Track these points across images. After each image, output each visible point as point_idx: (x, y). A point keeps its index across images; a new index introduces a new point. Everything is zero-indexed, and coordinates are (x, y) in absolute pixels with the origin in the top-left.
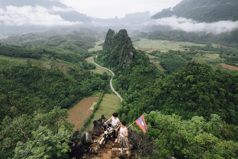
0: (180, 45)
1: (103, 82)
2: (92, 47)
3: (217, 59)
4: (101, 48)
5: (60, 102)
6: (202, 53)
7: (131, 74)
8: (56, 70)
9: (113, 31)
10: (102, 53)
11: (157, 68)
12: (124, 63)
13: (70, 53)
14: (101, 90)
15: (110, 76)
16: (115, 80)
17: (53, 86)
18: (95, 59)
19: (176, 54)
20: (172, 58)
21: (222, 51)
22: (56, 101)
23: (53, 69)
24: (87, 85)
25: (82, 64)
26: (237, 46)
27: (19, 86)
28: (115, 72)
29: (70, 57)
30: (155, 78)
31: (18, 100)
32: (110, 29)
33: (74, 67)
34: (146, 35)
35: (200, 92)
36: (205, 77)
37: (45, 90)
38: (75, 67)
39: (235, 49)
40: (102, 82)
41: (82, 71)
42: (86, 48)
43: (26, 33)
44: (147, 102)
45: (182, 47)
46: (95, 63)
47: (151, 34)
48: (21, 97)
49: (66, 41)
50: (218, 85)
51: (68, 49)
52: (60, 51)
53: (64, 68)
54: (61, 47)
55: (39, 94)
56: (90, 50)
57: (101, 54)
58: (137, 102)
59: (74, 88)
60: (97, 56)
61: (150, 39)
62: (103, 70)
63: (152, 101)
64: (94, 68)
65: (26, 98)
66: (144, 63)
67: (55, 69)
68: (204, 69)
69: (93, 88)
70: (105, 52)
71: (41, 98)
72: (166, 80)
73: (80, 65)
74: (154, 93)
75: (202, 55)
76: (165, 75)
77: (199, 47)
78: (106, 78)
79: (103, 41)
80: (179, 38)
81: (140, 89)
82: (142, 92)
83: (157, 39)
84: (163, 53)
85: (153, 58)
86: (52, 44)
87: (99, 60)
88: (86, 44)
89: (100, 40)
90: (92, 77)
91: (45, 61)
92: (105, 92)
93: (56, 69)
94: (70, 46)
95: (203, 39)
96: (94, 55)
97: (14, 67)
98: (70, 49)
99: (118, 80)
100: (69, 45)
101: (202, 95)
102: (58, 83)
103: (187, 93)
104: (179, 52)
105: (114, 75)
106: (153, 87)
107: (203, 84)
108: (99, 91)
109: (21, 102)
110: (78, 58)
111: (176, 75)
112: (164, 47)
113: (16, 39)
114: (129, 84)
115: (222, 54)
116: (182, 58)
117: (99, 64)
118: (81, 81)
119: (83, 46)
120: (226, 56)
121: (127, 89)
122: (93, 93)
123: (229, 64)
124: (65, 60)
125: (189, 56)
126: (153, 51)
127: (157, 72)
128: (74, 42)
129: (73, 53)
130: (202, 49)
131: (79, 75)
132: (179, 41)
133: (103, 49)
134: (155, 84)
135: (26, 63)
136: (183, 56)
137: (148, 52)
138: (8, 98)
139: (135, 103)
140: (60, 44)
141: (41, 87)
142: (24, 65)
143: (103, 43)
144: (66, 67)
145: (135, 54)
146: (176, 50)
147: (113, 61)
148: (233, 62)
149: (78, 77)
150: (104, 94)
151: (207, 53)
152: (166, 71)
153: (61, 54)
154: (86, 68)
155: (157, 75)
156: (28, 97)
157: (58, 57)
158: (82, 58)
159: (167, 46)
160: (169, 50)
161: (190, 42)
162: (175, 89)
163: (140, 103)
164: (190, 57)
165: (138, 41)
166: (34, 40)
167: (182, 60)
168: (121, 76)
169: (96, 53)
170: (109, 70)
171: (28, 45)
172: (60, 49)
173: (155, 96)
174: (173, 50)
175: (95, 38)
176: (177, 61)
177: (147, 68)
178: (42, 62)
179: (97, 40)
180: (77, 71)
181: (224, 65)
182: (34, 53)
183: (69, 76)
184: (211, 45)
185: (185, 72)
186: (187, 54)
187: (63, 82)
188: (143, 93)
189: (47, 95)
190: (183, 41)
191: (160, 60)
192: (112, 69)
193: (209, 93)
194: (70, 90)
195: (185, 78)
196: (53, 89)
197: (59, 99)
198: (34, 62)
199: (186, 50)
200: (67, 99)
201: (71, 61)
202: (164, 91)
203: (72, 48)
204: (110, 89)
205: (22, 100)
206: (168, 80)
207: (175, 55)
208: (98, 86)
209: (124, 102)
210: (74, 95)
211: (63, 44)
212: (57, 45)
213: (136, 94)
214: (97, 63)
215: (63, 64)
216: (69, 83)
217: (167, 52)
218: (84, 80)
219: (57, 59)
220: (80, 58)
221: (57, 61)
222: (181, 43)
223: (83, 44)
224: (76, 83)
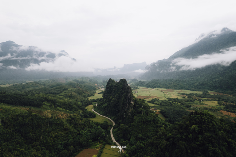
0: (178, 93)
1: (104, 132)
2: (92, 95)
3: (216, 106)
4: (101, 96)
5: (58, 154)
6: (200, 101)
7: (132, 123)
9: (114, 80)
10: (102, 101)
11: (158, 116)
12: (125, 112)
13: (71, 101)
14: (101, 141)
15: (111, 125)
16: (116, 130)
17: (51, 136)
18: (95, 107)
19: (175, 102)
20: (171, 105)
21: (220, 98)
22: (53, 154)
23: (54, 118)
24: (87, 135)
25: (82, 112)
26: (232, 93)
27: (16, 136)
28: (115, 121)
29: (70, 105)
30: (158, 127)
31: (12, 153)
32: (110, 79)
33: (74, 116)
34: (144, 84)
35: (208, 143)
36: (210, 127)
37: (43, 140)
38: (76, 115)
39: (231, 96)
40: (102, 132)
41: (82, 120)
42: (86, 96)
43: (30, 81)
44: (152, 155)
45: (180, 95)
46: (95, 112)
47: (149, 83)
48: (16, 150)
49: (68, 89)
50: (226, 135)
51: (69, 97)
52: (61, 99)
53: (64, 116)
54: (62, 96)
55: (35, 145)
56: (90, 98)
57: (101, 103)
59: (73, 139)
60: (97, 105)
61: (148, 87)
62: (104, 118)
63: (157, 154)
64: (94, 116)
65: (22, 150)
66: (145, 112)
68: (208, 118)
69: (93, 139)
70: (105, 100)
71: (38, 150)
72: (170, 130)
73: (80, 113)
74: (159, 144)
75: (201, 102)
76: (167, 124)
77: (196, 94)
78: (106, 126)
79: (103, 90)
80: (176, 86)
81: (142, 139)
82: (146, 143)
83: (155, 87)
84: (162, 101)
85: (152, 106)
86: (53, 92)
87: (99, 108)
88: (86, 93)
89: (99, 89)
90: (92, 126)
91: (46, 109)
92: (105, 143)
93: (56, 118)
94: (71, 94)
95: (199, 87)
96: (94, 103)
97: (14, 115)
98: (71, 97)
99: (119, 130)
100: (70, 93)
101: (211, 148)
102: (58, 133)
103: (194, 145)
104: (177, 99)
105: (114, 124)
107: (210, 134)
108: (100, 142)
109: (14, 155)
110: (78, 106)
111: (180, 125)
112: (162, 94)
113: (19, 87)
114: (130, 134)
115: (220, 101)
116: (181, 106)
117: (99, 113)
118: (81, 131)
119: (84, 94)
120: (225, 103)
121: (129, 140)
122: (92, 144)
123: (230, 112)
124: (65, 109)
125: (188, 103)
126: (152, 99)
127: (159, 120)
128: (75, 91)
129: (74, 101)
130: (200, 96)
131: (79, 124)
132: (176, 89)
133: (103, 97)
134: (158, 134)
135: (27, 111)
136: (182, 104)
137: (147, 100)
138: (2, 150)
140: (62, 92)
141: (39, 137)
142: (24, 113)
144: (66, 115)
145: (136, 102)
146: (175, 98)
147: (113, 109)
148: (233, 109)
149: (78, 126)
150: (104, 145)
151: (205, 100)
152: (167, 119)
153: (62, 102)
154: (86, 117)
155: (159, 124)
156: (23, 149)
157: (59, 105)
158: (82, 106)
159: (165, 93)
160: (167, 98)
161: (186, 89)
164: (190, 104)
165: (137, 89)
166: (37, 88)
167: (181, 107)
168: (122, 125)
169: (97, 101)
170: (109, 119)
171: (31, 93)
173: (160, 147)
174: (171, 97)
175: (95, 86)
176: (177, 109)
177: (149, 117)
178: (42, 110)
179: (97, 88)
180: (77, 120)
181: (225, 112)
182: (36, 101)
183: (69, 125)
184: (207, 92)
185: (189, 122)
186: (186, 101)
187: (62, 131)
189: (44, 147)
190: (180, 89)
191: (160, 108)
192: (112, 117)
193: (219, 145)
194: (69, 140)
195: (190, 128)
196: (52, 139)
197: (56, 151)
198: (35, 111)
199: (184, 97)
200: (65, 150)
201: (71, 110)
202: (169, 142)
203: (73, 96)
204: (111, 139)
205: (16, 152)
207: (174, 103)
208: (98, 136)
209: (127, 155)
210: (73, 146)
211: (65, 93)
212: (59, 93)
213: (139, 145)
214: (97, 111)
215: (64, 112)
216: (68, 133)
217: (166, 100)
218: (83, 130)
219: (58, 107)
220: (81, 106)
221: (58, 110)
222: (178, 90)
223: (84, 92)
224: (75, 133)
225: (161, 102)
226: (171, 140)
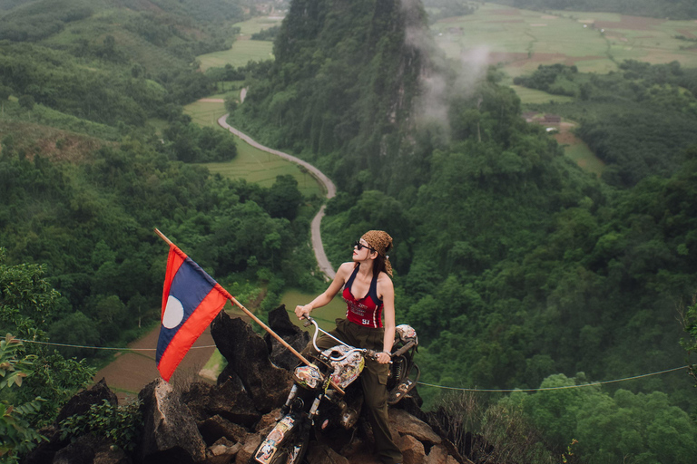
0: (682, 38)
1: (275, 228)
2: (219, 46)
4: (265, 52)
7: (423, 187)
8: (27, 165)
10: (270, 78)
11: (561, 154)
12: (388, 129)
13: (106, 73)
14: (262, 273)
15: (314, 198)
16: (338, 220)
18: (232, 106)
19: (661, 82)
20: (638, 101)
23: (16, 158)
25: (166, 132)
28: (339, 178)
29: (103, 97)
30: (556, 205)
33: (125, 148)
38: (131, 147)
40: (268, 230)
41: (162, 168)
42: (189, 49)
44: (514, 340)
45: (690, 48)
46: (233, 130)
49: (89, 14)
51: (99, 54)
52: (57, 64)
53: (72, 151)
54: (60, 48)
56: (210, 63)
57: (266, 83)
58: (460, 337)
59: (119, 261)
60: (243, 94)
61: (520, 3)
62: (277, 163)
63: (540, 332)
64: (229, 153)
66: (495, 129)
67: (22, 155)
69: (220, 261)
70: (287, 72)
72: (614, 216)
73: (156, 138)
74: (553, 287)
76: (608, 191)
79: (277, 18)
81: (472, 265)
82: (488, 283)
83: (561, 7)
84: (594, 79)
85: (538, 102)
86: (16, 28)
87: (256, 111)
88: (188, 33)
89: (260, 14)
90: (216, 201)
92: (282, 282)
93: (30, 158)
94: (110, 40)
96: (228, 85)
98: (107, 53)
99: (355, 219)
100: (103, 37)
102: (38, 231)
104: (675, 69)
105: (331, 191)
106: (544, 257)
108: (254, 279)
110: (147, 102)
111: (669, 190)
112: (597, 44)
114: (412, 239)
116: (692, 105)
117: (254, 135)
118: (159, 225)
119: (176, 41)
121: (404, 269)
124: (76, 114)
126: (540, 67)
127: (566, 174)
128: (127, 22)
129: (120, 74)
131: (150, 192)
132: (673, 16)
133: (275, 53)
134: (554, 236)
137: (513, 72)
139: (448, 345)
140: (59, 29)
143: (279, 24)
144: (80, 147)
146: (661, 62)
147: (327, 116)
149: (143, 198)
150: (278, 292)
153: (58, 82)
154: (185, 155)
155: (565, 193)
157: (46, 95)
158: (167, 100)
159: (612, 39)
160: (621, 60)
162: (667, 265)
163: (478, 344)
165: (460, 14)
167: (691, 110)
168: (370, 195)
169: (242, 78)
170: (308, 166)
172: (55, 53)
173: (557, 301)
174: (642, 59)
176: (667, 120)
177: (510, 154)
179: (248, 11)
180: (137, 171)
183: (95, 194)
187: (63, 224)
188: (492, 289)
191: (579, 115)
192: (323, 158)
194: (96, 267)
200: (79, 316)
201: (107, 117)
202: (606, 274)
203: (117, 48)
204: (311, 264)
206: (625, 217)
207: (657, 87)
208: (246, 250)
210: (116, 298)
211: (73, 32)
212: (44, 36)
213: (455, 293)
214: (244, 128)
215: (69, 132)
216: (93, 233)
217: (611, 73)
218: (170, 217)
219: (38, 107)
220: (159, 103)
221: (39, 117)
222: (682, 24)
223: (175, 32)
224: (129, 232)
225: (586, 80)
226: (613, 264)
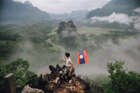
0: (108, 31)
2: (50, 32)
4: (56, 33)
6: (122, 36)
9: (64, 21)
13: (35, 36)
15: (63, 52)
18: (52, 40)
19: (106, 36)
21: (135, 34)
23: (24, 47)
24: (47, 58)
25: (43, 44)
28: (66, 49)
29: (35, 39)
34: (86, 24)
40: (57, 56)
41: (43, 48)
42: (46, 33)
47: (89, 24)
49: (33, 28)
51: (34, 34)
52: (29, 35)
54: (29, 33)
56: (49, 35)
60: (53, 38)
62: (58, 47)
69: (51, 60)
70: (59, 36)
77: (120, 31)
79: (57, 29)
80: (107, 26)
83: (93, 27)
84: (97, 36)
85: (90, 39)
86: (23, 31)
88: (46, 31)
89: (55, 28)
90: (50, 52)
93: (26, 47)
94: (35, 32)
96: (51, 37)
112: (98, 31)
116: (109, 39)
117: (55, 44)
124: (32, 41)
126: (91, 34)
128: (38, 29)
129: (37, 36)
130: (123, 33)
132: (107, 28)
135: (6, 43)
137: (87, 35)
140: (29, 30)
142: (4, 45)
144: (32, 46)
146: (106, 34)
147: (64, 41)
151: (126, 35)
153: (29, 37)
154: (46, 46)
157: (28, 39)
159: (100, 31)
160: (101, 33)
165: (81, 28)
169: (53, 36)
170: (62, 47)
171: (7, 32)
174: (103, 33)
179: (53, 28)
182: (11, 37)
183: (34, 52)
184: (128, 30)
186: (113, 36)
190: (109, 28)
191: (96, 41)
198: (11, 43)
199: (112, 33)
201: (36, 42)
208: (54, 58)
211: (31, 31)
212: (27, 32)
214: (53, 43)
217: (100, 35)
218: (44, 54)
219: (27, 41)
220: (42, 40)
222: (108, 29)
223: (44, 31)
